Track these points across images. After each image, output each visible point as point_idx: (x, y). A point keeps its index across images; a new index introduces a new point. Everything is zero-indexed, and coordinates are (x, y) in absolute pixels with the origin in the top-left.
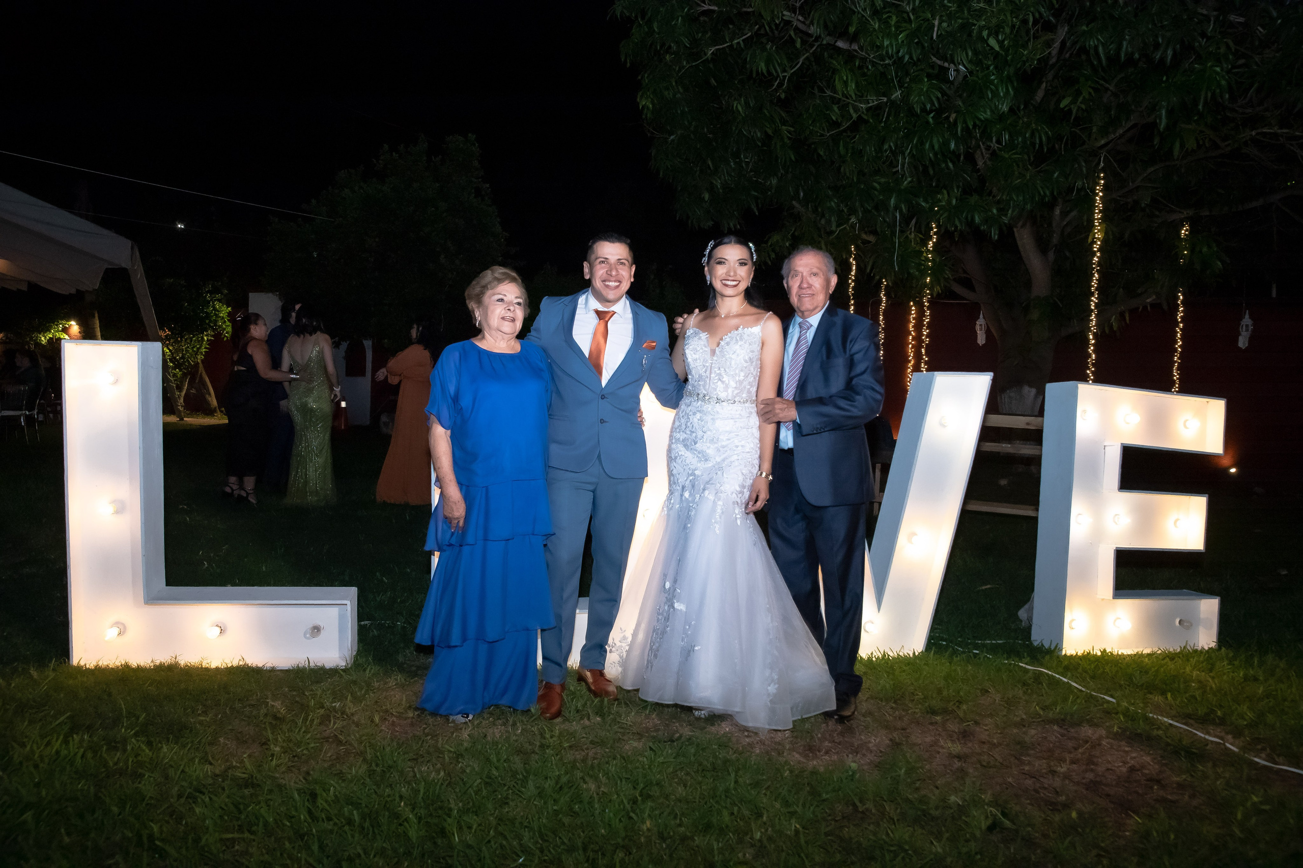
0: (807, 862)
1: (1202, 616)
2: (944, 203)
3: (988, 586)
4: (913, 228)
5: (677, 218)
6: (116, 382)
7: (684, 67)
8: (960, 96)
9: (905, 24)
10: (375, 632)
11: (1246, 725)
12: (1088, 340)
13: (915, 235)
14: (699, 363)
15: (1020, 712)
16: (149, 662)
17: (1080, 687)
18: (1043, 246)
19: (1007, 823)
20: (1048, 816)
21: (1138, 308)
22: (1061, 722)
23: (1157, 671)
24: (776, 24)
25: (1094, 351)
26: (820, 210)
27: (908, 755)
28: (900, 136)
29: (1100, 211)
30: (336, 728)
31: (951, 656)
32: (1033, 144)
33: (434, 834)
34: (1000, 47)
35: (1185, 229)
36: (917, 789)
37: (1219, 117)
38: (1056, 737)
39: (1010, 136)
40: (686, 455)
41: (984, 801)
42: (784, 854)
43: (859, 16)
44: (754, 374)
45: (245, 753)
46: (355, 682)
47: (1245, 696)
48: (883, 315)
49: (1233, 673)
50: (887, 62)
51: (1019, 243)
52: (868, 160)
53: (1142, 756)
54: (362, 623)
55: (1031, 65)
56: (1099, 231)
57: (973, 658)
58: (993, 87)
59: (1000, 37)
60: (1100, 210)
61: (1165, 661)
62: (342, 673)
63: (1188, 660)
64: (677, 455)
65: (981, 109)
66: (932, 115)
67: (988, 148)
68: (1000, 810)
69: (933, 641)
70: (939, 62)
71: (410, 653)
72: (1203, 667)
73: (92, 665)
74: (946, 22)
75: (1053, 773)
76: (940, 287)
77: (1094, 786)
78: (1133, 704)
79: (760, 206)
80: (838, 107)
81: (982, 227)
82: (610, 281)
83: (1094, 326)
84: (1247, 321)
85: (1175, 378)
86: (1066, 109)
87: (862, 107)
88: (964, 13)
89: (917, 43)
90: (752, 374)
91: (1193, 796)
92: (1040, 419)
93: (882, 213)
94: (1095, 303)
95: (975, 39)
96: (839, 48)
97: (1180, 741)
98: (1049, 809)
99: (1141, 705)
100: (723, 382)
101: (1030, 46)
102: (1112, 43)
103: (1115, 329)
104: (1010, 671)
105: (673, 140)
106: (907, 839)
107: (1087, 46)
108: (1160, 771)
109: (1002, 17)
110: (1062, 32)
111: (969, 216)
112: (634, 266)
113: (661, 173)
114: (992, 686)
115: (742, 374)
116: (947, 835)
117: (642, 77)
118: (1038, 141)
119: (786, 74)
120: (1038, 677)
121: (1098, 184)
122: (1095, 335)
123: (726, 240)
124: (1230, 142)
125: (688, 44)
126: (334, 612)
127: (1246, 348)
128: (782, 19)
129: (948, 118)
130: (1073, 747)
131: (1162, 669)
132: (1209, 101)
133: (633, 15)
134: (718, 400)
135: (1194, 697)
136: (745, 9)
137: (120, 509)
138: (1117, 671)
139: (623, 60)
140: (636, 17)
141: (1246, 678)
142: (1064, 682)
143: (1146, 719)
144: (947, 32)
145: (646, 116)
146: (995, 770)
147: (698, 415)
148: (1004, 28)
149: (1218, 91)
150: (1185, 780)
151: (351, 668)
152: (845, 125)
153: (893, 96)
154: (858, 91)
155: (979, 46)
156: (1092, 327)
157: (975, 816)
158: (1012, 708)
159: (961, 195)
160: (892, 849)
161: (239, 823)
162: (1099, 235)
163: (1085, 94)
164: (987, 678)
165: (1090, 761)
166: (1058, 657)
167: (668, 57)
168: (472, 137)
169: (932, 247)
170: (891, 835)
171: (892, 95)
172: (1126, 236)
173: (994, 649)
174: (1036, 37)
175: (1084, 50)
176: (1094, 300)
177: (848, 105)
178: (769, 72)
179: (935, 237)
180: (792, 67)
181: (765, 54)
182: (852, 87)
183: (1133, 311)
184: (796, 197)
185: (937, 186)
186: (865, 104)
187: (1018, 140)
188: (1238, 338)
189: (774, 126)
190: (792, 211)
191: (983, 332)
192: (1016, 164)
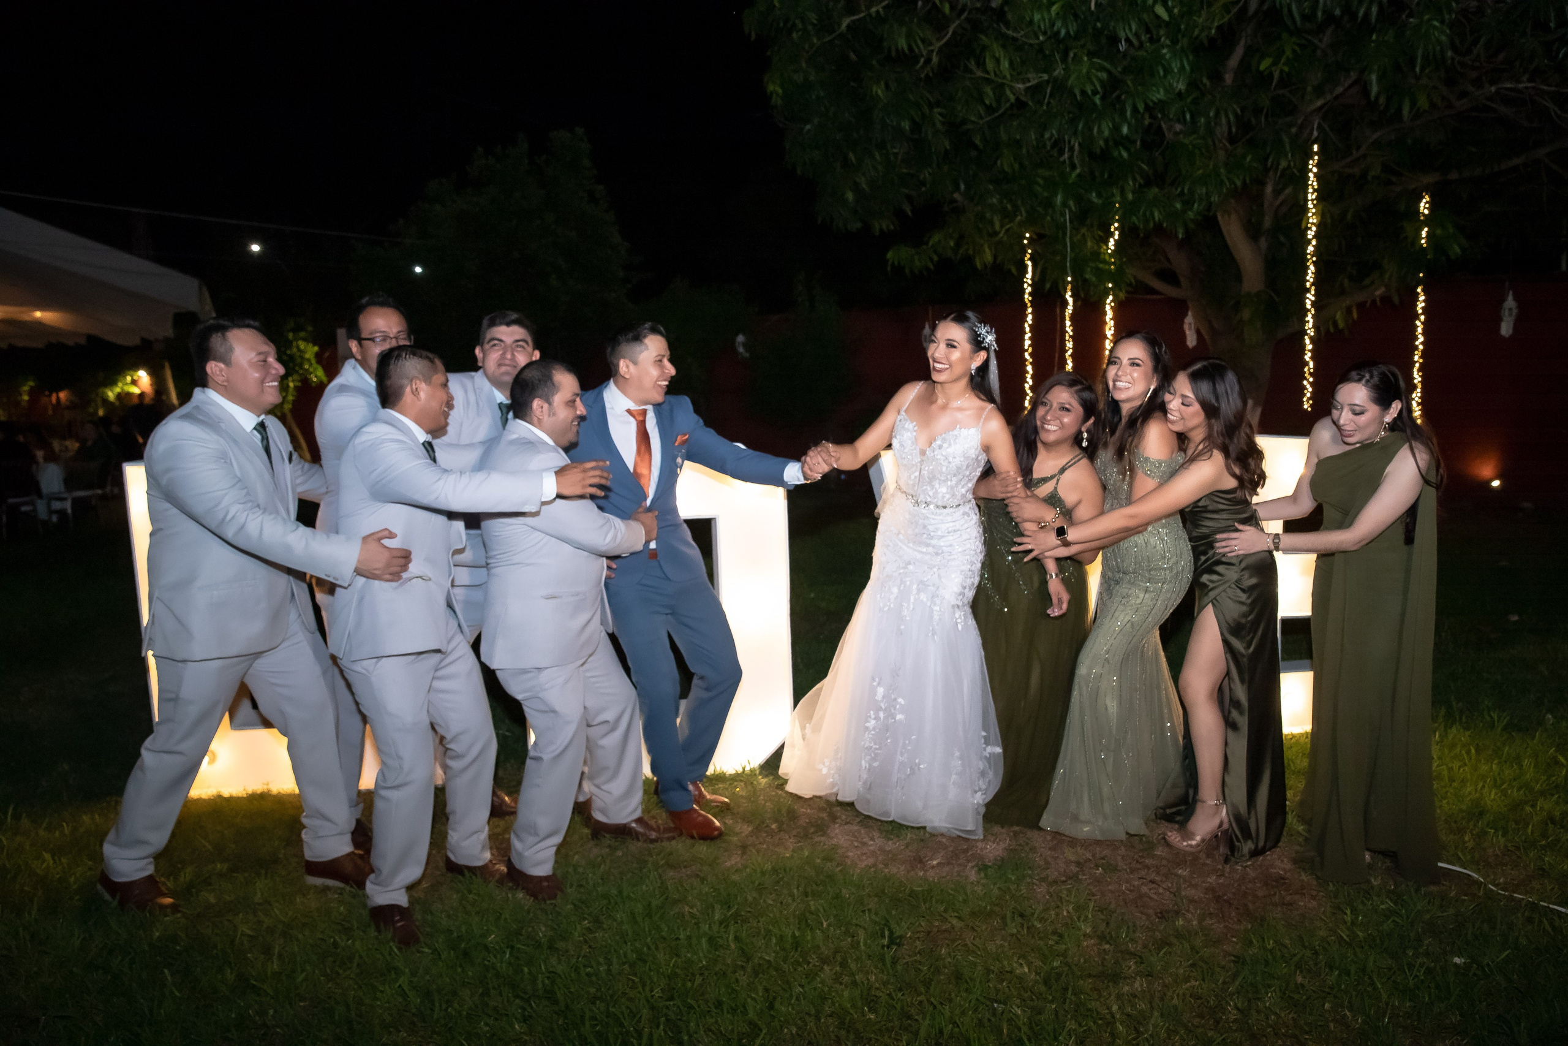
5: (819, 222)
7: (814, 44)
12: (1305, 345)
18: (1253, 231)
21: (1366, 302)
25: (1311, 358)
28: (1064, 122)
29: (1315, 190)
34: (1170, 16)
35: (1424, 201)
39: (1192, 117)
48: (1071, 319)
50: (1041, 37)
51: (1224, 230)
52: (1028, 152)
55: (1208, 35)
56: (1314, 214)
58: (1163, 62)
59: (1170, 3)
60: (1313, 188)
65: (1154, 89)
66: (1098, 96)
79: (914, 205)
80: (991, 89)
81: (1165, 225)
83: (1311, 328)
84: (1510, 302)
85: (1416, 381)
86: (1266, 73)
87: (1020, 88)
89: (1073, 15)
93: (1050, 211)
94: (1311, 300)
95: (1139, 8)
101: (1204, 13)
103: (1341, 325)
105: (809, 131)
111: (1148, 213)
117: (771, 53)
119: (931, 48)
121: (1311, 159)
122: (1311, 338)
124: (1467, 99)
125: (816, 19)
127: (1511, 336)
129: (1119, 97)
132: (1428, 57)
139: (747, 31)
144: (1107, 1)
145: (776, 104)
149: (1439, 48)
152: (1002, 109)
153: (1056, 73)
154: (1014, 70)
155: (1145, 16)
156: (1308, 329)
159: (1140, 185)
162: (1313, 220)
163: (1288, 53)
167: (795, 35)
168: (579, 130)
169: (1113, 246)
171: (1055, 70)
172: (1349, 216)
174: (1210, 3)
176: (1310, 297)
177: (1002, 85)
178: (911, 49)
179: (1117, 233)
180: (939, 39)
181: (904, 29)
182: (1005, 64)
183: (1361, 306)
184: (957, 188)
185: (1110, 176)
186: (1024, 83)
187: (1200, 121)
188: (1500, 325)
189: (920, 112)
190: (955, 205)
191: (1193, 331)
192: (1200, 149)
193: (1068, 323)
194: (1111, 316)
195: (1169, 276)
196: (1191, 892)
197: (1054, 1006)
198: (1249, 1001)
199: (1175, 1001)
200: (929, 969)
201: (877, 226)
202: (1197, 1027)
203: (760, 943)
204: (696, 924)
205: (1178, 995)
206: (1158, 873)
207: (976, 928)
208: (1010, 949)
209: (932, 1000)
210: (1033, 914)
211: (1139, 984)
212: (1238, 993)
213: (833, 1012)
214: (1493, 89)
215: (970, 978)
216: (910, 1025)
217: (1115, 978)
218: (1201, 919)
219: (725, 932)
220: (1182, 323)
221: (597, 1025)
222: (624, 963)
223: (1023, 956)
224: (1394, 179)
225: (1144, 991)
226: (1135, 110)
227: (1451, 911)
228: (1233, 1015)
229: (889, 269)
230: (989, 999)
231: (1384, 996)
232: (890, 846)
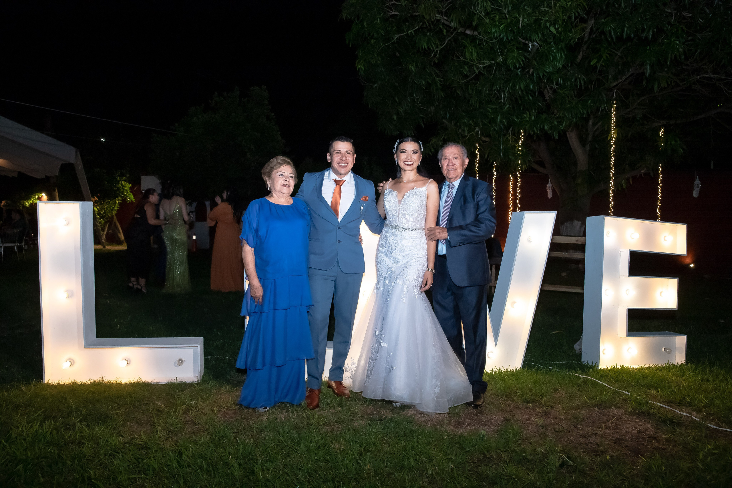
0: (458, 486)
1: (677, 345)
2: (527, 119)
3: (557, 332)
4: (510, 134)
5: (379, 130)
6: (68, 224)
7: (381, 46)
8: (535, 60)
9: (503, 20)
10: (214, 363)
11: (703, 406)
12: (609, 194)
13: (512, 137)
14: (392, 208)
15: (577, 401)
16: (87, 381)
17: (610, 387)
18: (583, 141)
19: (571, 463)
20: (593, 458)
21: (637, 176)
22: (599, 406)
23: (653, 377)
24: (432, 22)
25: (612, 200)
26: (458, 124)
27: (514, 426)
28: (502, 82)
29: (614, 122)
30: (193, 416)
31: (537, 371)
32: (576, 86)
33: (248, 474)
34: (557, 32)
35: (661, 131)
36: (519, 445)
37: (679, 69)
38: (597, 414)
39: (563, 81)
40: (386, 260)
41: (557, 451)
42: (445, 482)
43: (478, 16)
44: (424, 213)
45: (142, 430)
46: (203, 390)
47: (702, 390)
48: (494, 182)
49: (695, 377)
50: (494, 41)
51: (570, 141)
52: (485, 96)
53: (646, 424)
54: (207, 357)
55: (574, 42)
56: (614, 133)
57: (549, 371)
58: (553, 54)
59: (556, 26)
61: (657, 371)
62: (195, 385)
63: (670, 371)
64: (381, 260)
65: (547, 67)
66: (520, 70)
67: (551, 88)
68: (566, 455)
69: (526, 362)
70: (523, 41)
71: (233, 374)
72: (678, 374)
73: (55, 383)
74: (527, 18)
75: (596, 434)
76: (526, 165)
77: (618, 441)
78: (640, 395)
79: (425, 122)
80: (467, 67)
81: (549, 132)
82: (342, 163)
83: (613, 186)
84: (697, 182)
85: (658, 214)
86: (594, 66)
87: (481, 67)
88: (536, 13)
89: (511, 30)
90: (422, 214)
91: (674, 446)
92: (584, 238)
94: (613, 173)
95: (542, 27)
96: (467, 34)
97: (666, 415)
98: (593, 454)
99: (644, 396)
100: (406, 219)
101: (573, 30)
102: (619, 28)
103: (624, 186)
104: (570, 378)
105: (376, 87)
106: (515, 472)
107: (605, 29)
108: (656, 432)
109: (557, 15)
110: (591, 22)
111: (542, 127)
112: (355, 155)
113: (370, 106)
114: (560, 387)
115: (417, 214)
116: (536, 470)
117: (358, 53)
118: (579, 84)
119: (437, 49)
120: (586, 381)
121: (613, 107)
122: (613, 191)
123: (406, 139)
124: (686, 82)
125: (384, 33)
126: (190, 351)
127: (698, 197)
128: (435, 19)
129: (529, 71)
130: (607, 420)
131: (655, 376)
132: (673, 58)
133: (353, 18)
134: (404, 229)
135: (674, 391)
136: (415, 14)
137: (71, 295)
138: (630, 378)
139: (347, 43)
140: (354, 19)
141: (702, 380)
142: (600, 384)
143: (647, 403)
144: (527, 24)
145: (361, 74)
146: (563, 433)
147: (393, 237)
148: (558, 21)
149: (678, 54)
150: (670, 437)
151: (200, 382)
152: (471, 77)
153: (498, 60)
154: (478, 57)
155: (545, 31)
156: (611, 186)
157: (552, 459)
158: (572, 399)
159: (537, 114)
160: (506, 478)
161: (139, 469)
162: (614, 136)
163: (604, 57)
164: (557, 382)
165: (616, 428)
166: (597, 370)
167: (372, 41)
168: (264, 87)
169: (521, 144)
170: (505, 470)
172: (629, 135)
173: (561, 366)
174: (576, 26)
175: (603, 33)
176: (612, 171)
177: (473, 65)
178: (429, 48)
179: (523, 138)
180: (441, 45)
181: (426, 38)
182: (475, 55)
184: (445, 117)
185: (523, 109)
186: (482, 65)
187: (568, 83)
188: (693, 192)
189: (432, 78)
190: (443, 125)
191: (551, 191)
192: (567, 96)
193: (494, 184)
194: (512, 182)
195: (541, 164)
214: (698, 77)
220: (546, 186)
224: (646, 123)
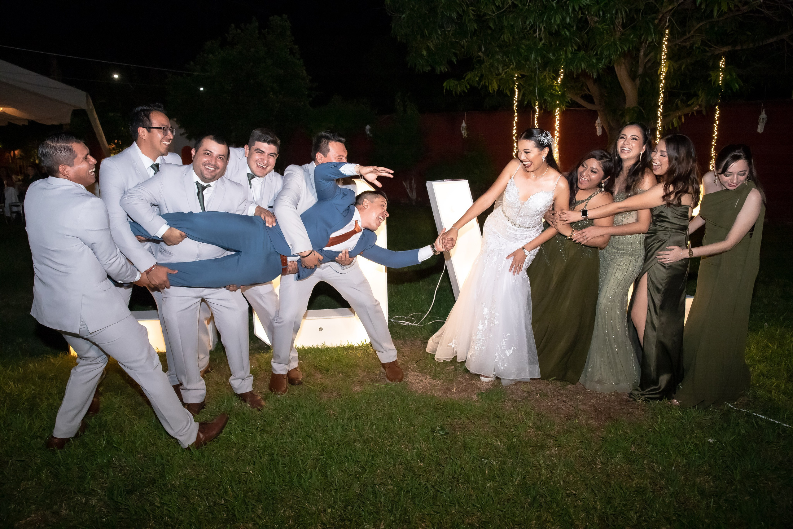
2: (563, 57)
4: (548, 72)
5: (409, 67)
12: (656, 135)
13: (549, 75)
18: (633, 76)
21: (689, 113)
28: (536, 15)
29: (666, 54)
32: (618, 17)
35: (722, 61)
39: (603, 14)
48: (537, 120)
51: (617, 74)
52: (518, 31)
56: (664, 67)
79: (458, 58)
81: (587, 71)
83: (660, 126)
84: (763, 115)
85: (712, 155)
93: (528, 63)
94: (661, 112)
103: (675, 126)
105: (404, 18)
111: (578, 65)
113: (398, 39)
121: (664, 37)
122: (660, 132)
127: (762, 133)
129: (566, 2)
145: (387, 4)
152: (506, 7)
156: (658, 127)
159: (575, 50)
162: (664, 70)
168: (285, 16)
169: (560, 81)
172: (683, 68)
176: (660, 110)
179: (562, 75)
183: (686, 115)
184: (480, 50)
185: (560, 45)
187: (607, 16)
188: (757, 127)
189: (461, 9)
190: (479, 58)
191: (600, 127)
192: (606, 31)
193: (536, 122)
194: (558, 119)
195: (589, 98)
196: (583, 407)
197: (511, 461)
198: (608, 459)
199: (572, 459)
200: (451, 442)
201: (439, 68)
202: (581, 471)
203: (368, 428)
204: (336, 419)
205: (573, 456)
206: (567, 397)
207: (475, 423)
208: (492, 433)
209: (452, 457)
210: (504, 416)
211: (554, 451)
212: (603, 455)
213: (402, 462)
215: (471, 446)
216: (440, 469)
217: (542, 447)
218: (587, 420)
219: (351, 423)
220: (595, 123)
221: (285, 467)
222: (300, 437)
223: (498, 437)
224: (707, 49)
225: (557, 454)
226: (574, 9)
227: (709, 417)
228: (599, 465)
229: (444, 91)
230: (480, 457)
231: (673, 457)
232: (435, 382)
